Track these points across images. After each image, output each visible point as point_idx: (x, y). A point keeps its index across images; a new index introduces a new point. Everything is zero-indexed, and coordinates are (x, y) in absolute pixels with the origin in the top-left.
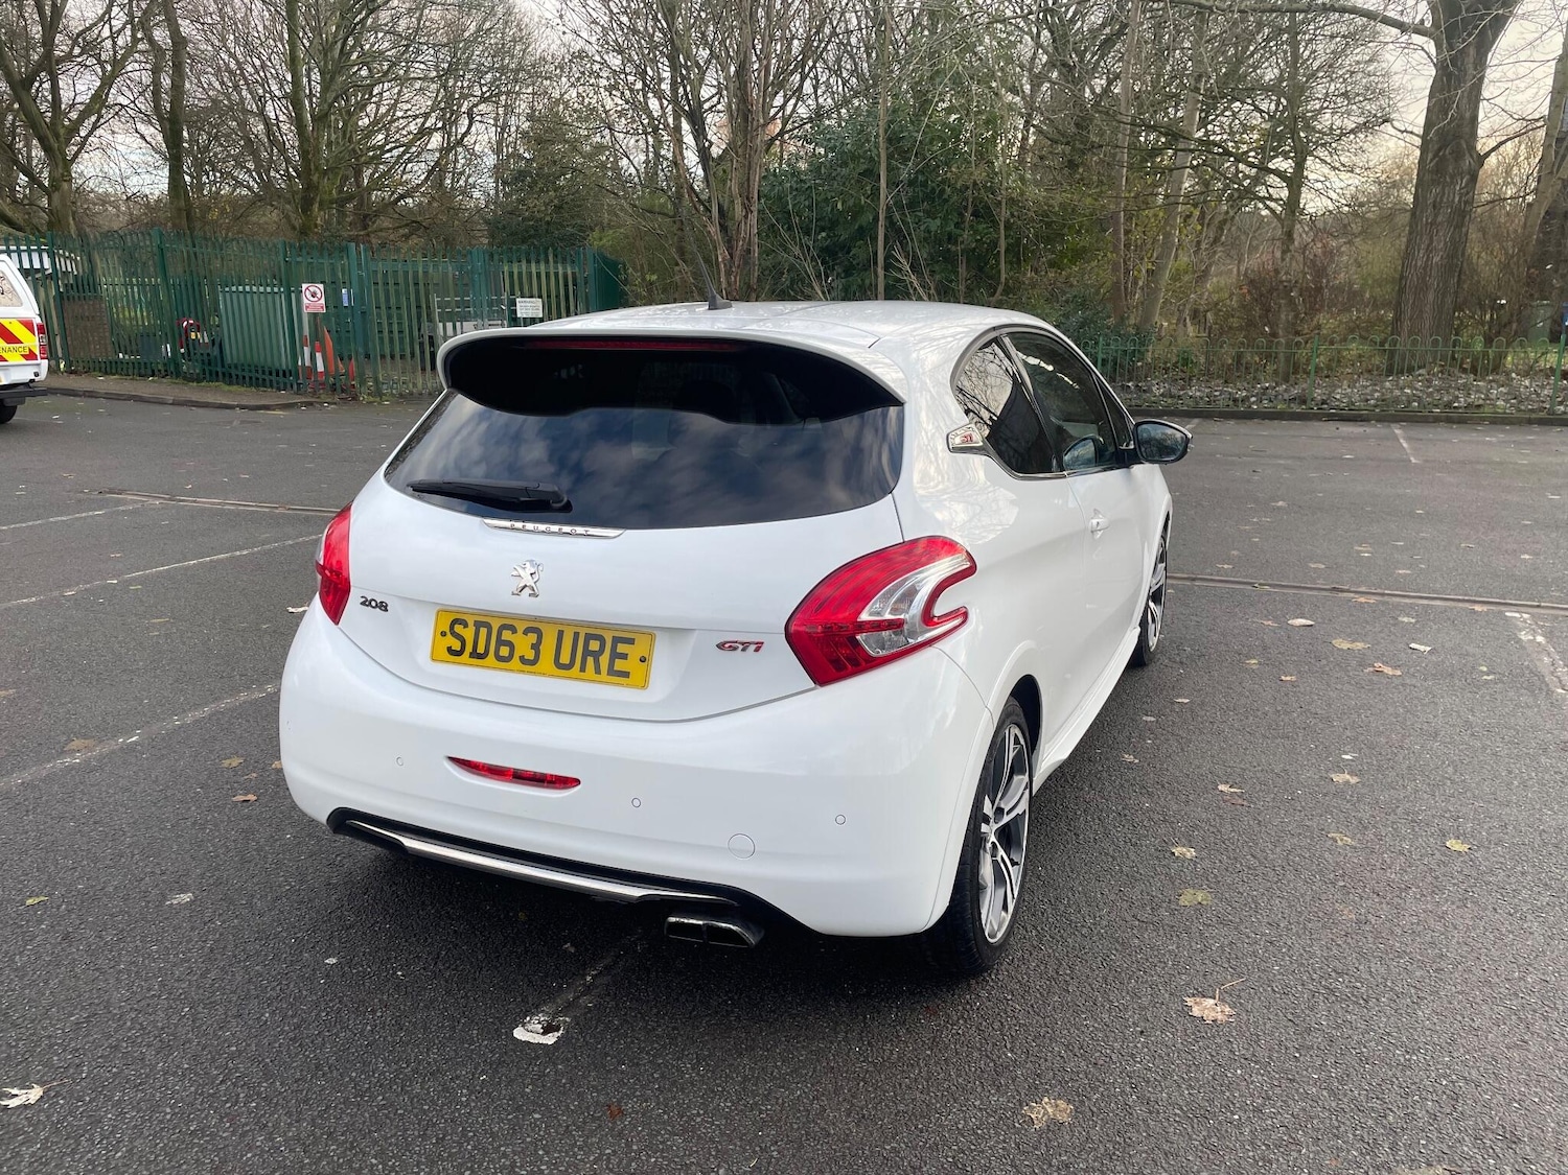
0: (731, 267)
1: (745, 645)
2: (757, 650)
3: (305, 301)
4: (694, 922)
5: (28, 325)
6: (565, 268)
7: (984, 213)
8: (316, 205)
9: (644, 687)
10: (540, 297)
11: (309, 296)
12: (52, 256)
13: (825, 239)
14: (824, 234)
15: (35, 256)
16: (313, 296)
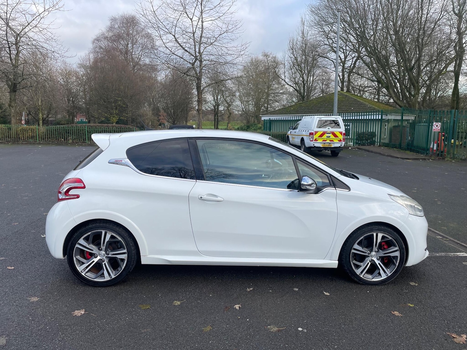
3: (434, 128)
5: (341, 133)
11: (435, 126)
16: (437, 126)
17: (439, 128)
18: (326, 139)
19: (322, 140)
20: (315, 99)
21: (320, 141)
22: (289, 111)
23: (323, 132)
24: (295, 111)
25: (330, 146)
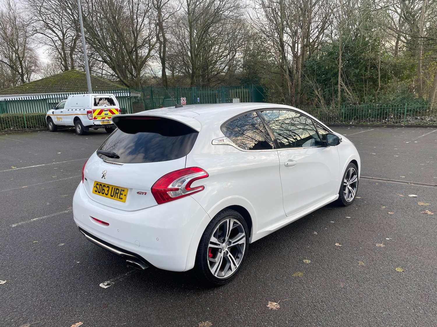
0: (292, 87)
1: (143, 193)
2: (145, 194)
3: (182, 102)
4: (131, 262)
5: (117, 110)
6: (246, 90)
7: (374, 66)
8: (195, 77)
9: (125, 202)
10: (239, 98)
11: (182, 100)
12: (130, 93)
13: (324, 77)
14: (324, 76)
15: (126, 93)
16: (184, 100)
17: (186, 102)
18: (104, 117)
19: (101, 118)
20: (50, 77)
21: (99, 118)
22: (24, 90)
23: (100, 110)
24: (32, 90)
25: (109, 123)
